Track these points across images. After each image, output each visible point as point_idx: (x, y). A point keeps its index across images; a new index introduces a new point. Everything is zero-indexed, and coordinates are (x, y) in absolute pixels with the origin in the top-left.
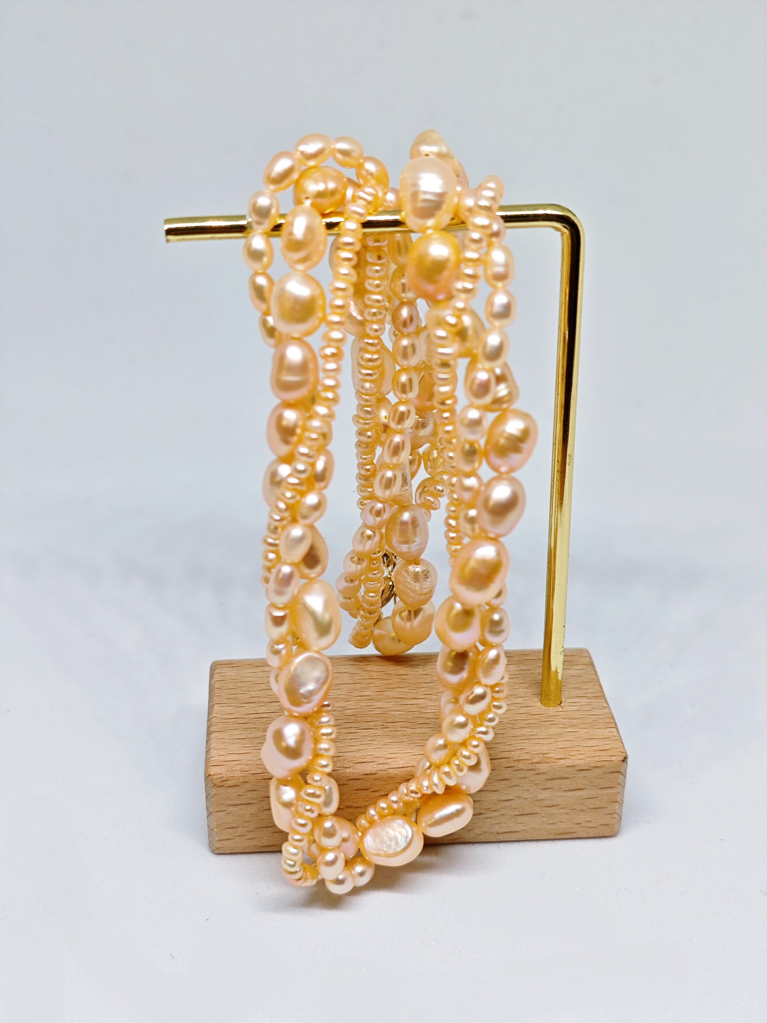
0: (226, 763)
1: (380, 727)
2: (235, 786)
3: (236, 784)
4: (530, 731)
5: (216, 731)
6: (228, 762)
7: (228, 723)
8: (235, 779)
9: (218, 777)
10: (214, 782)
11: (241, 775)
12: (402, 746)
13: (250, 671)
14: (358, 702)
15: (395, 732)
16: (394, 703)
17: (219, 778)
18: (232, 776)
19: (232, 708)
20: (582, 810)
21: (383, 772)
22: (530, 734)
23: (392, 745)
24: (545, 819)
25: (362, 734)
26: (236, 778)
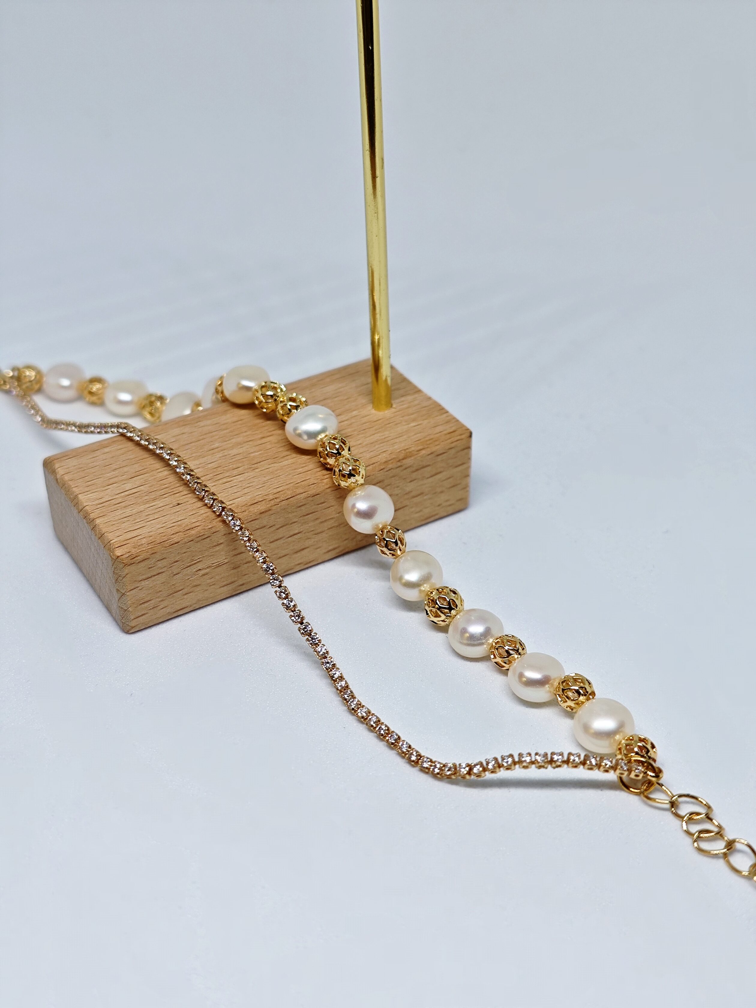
0: (129, 541)
1: (250, 470)
2: (146, 559)
3: (146, 557)
4: (382, 434)
5: (97, 517)
6: (131, 540)
7: (104, 507)
8: (144, 553)
9: (127, 556)
10: (124, 562)
11: (149, 547)
12: (281, 480)
13: (90, 457)
14: (214, 455)
15: (267, 470)
16: (248, 447)
17: (129, 556)
18: (140, 552)
19: (98, 493)
20: (442, 492)
21: (276, 506)
22: (383, 437)
23: (272, 481)
24: (413, 509)
25: (239, 480)
26: (145, 551)
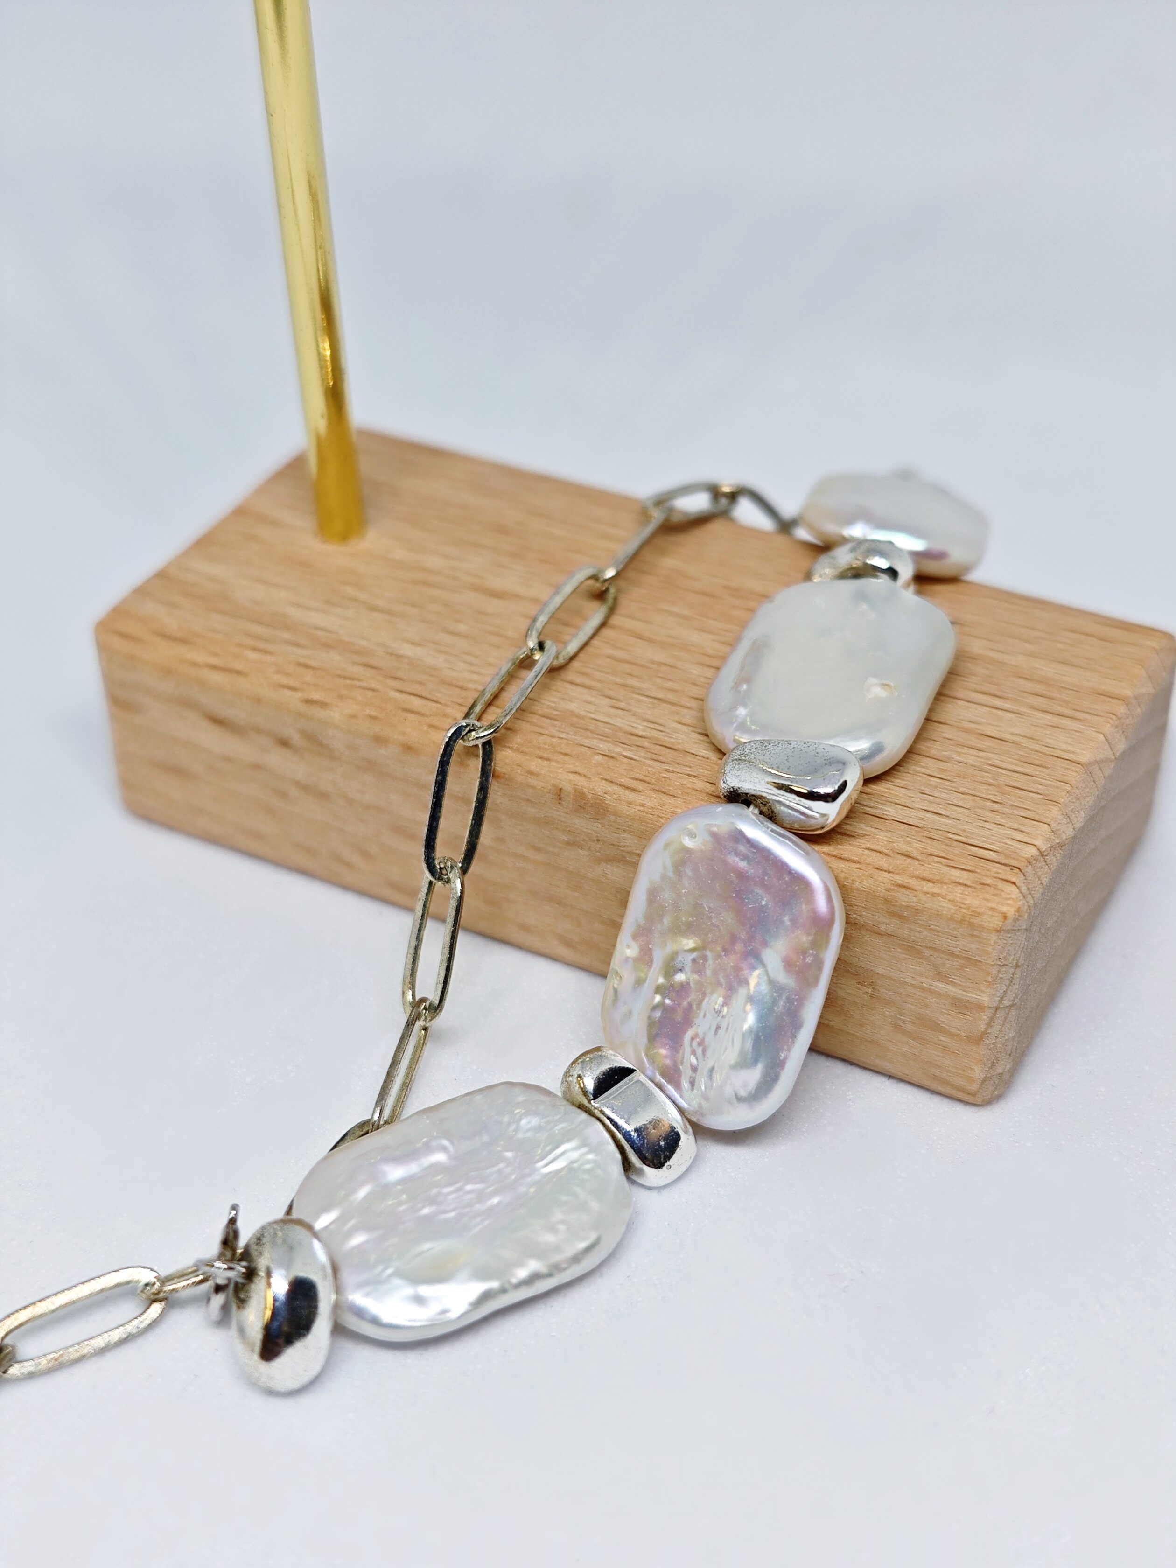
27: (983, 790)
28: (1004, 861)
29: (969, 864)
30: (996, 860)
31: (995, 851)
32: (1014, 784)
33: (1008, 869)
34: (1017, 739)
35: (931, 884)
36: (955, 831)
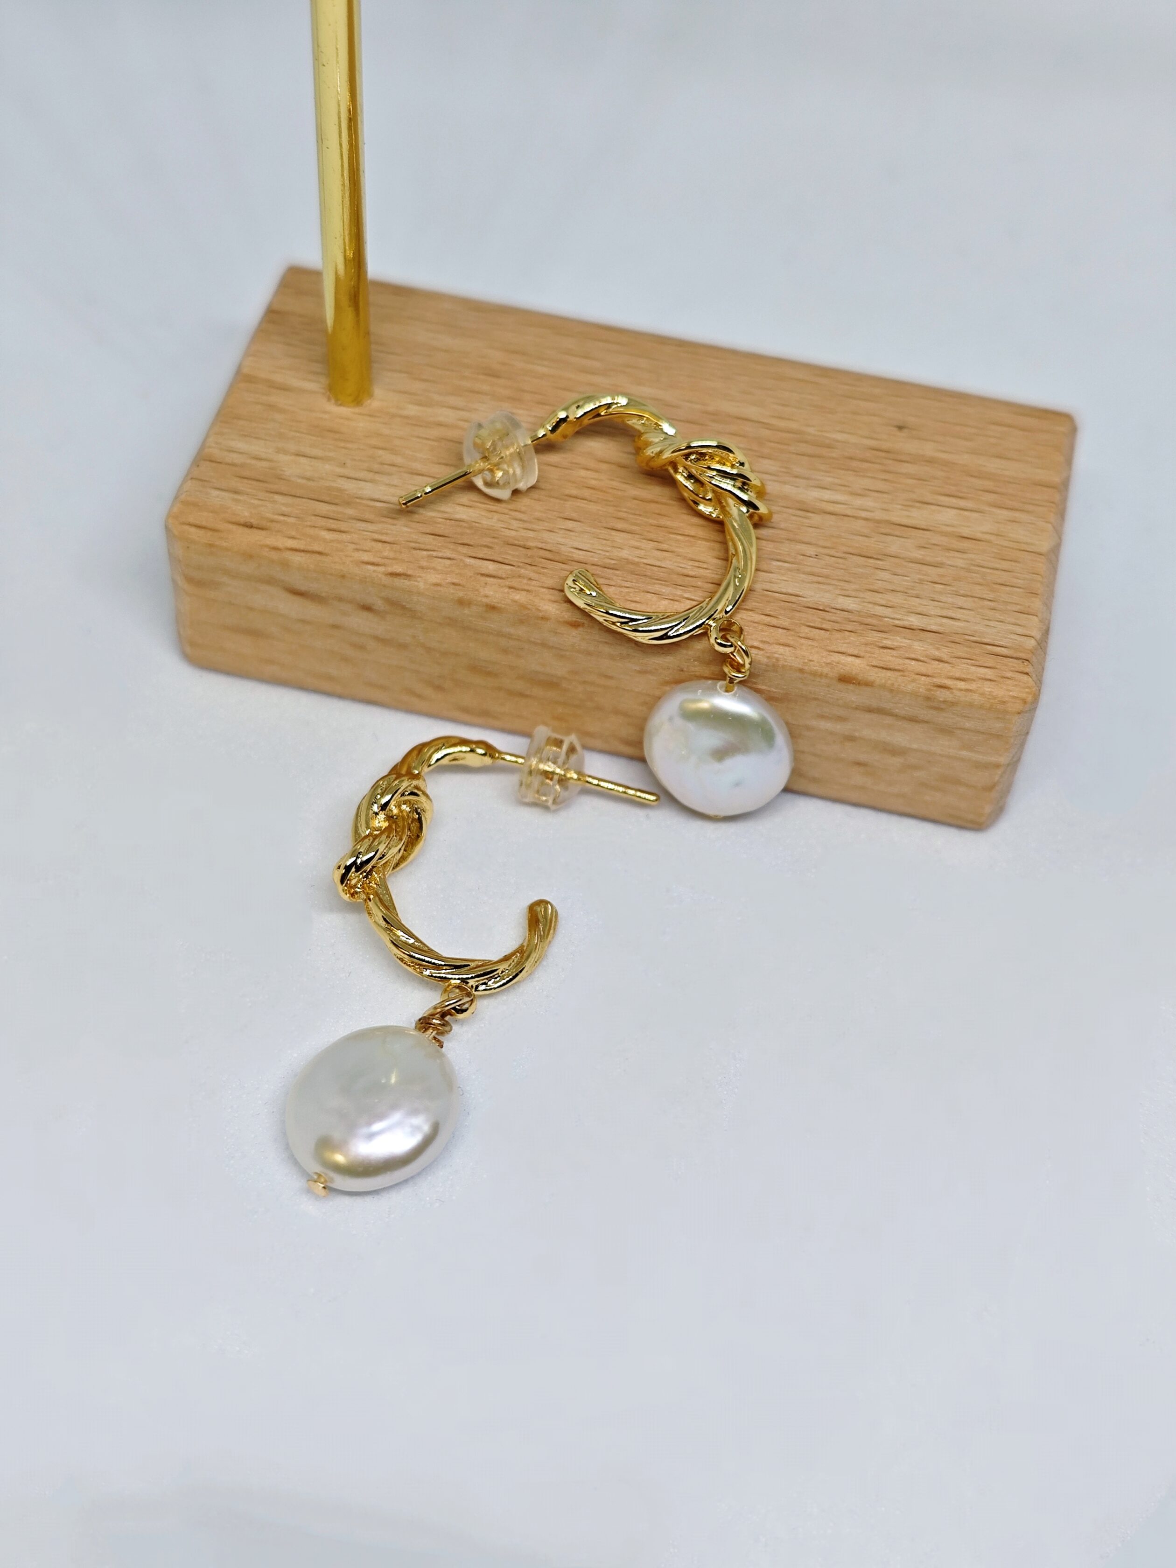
27: (978, 590)
28: (1015, 655)
29: (990, 660)
30: (1008, 655)
31: (1005, 647)
32: (999, 581)
33: (1020, 662)
34: (987, 537)
35: (963, 683)
36: (969, 632)
